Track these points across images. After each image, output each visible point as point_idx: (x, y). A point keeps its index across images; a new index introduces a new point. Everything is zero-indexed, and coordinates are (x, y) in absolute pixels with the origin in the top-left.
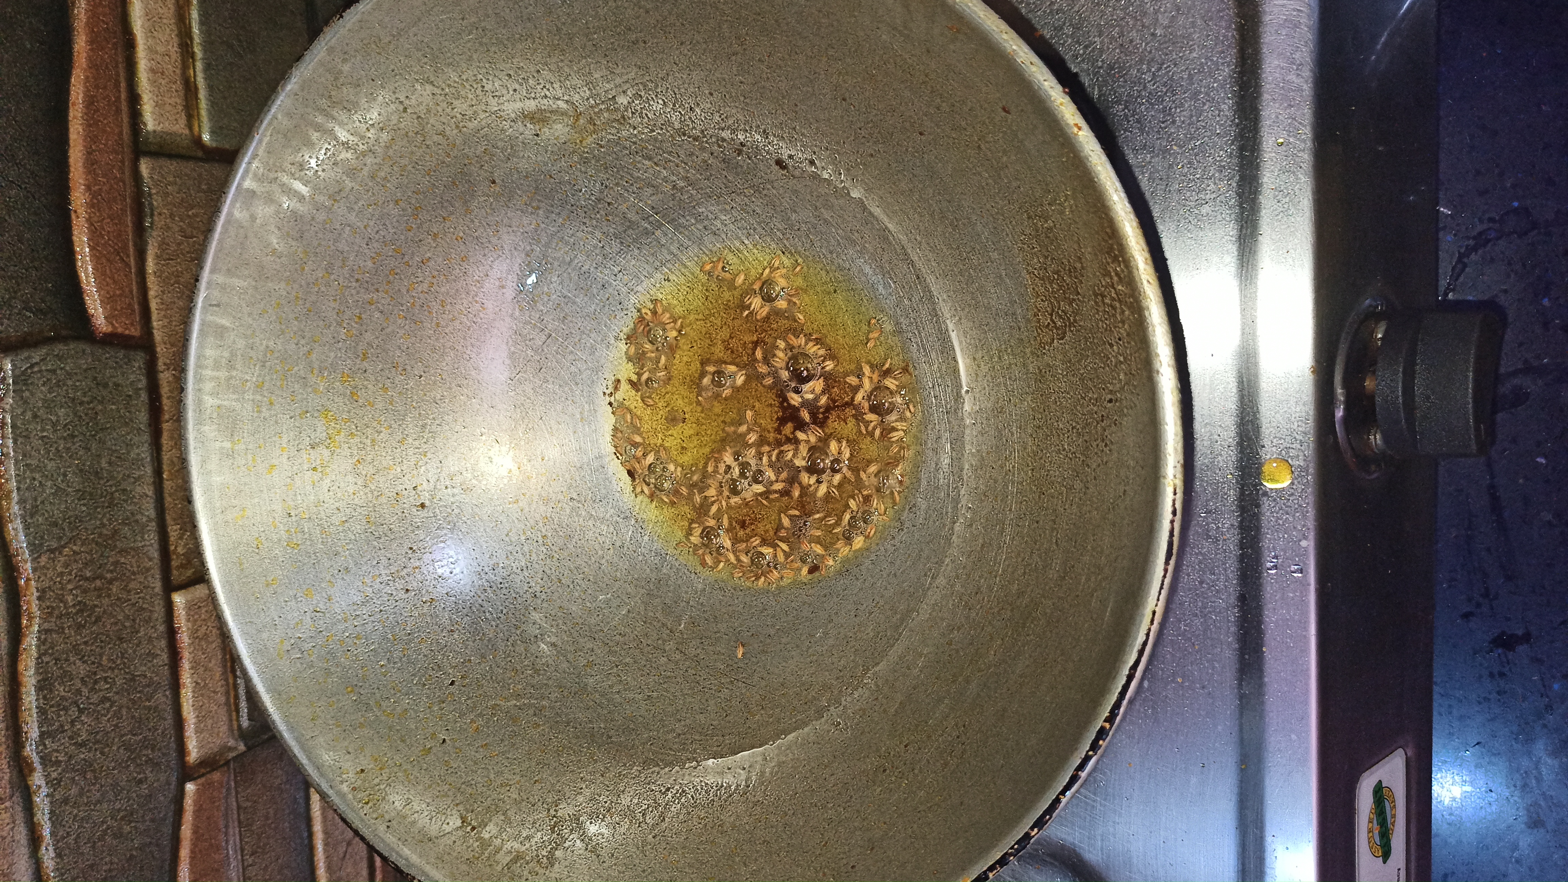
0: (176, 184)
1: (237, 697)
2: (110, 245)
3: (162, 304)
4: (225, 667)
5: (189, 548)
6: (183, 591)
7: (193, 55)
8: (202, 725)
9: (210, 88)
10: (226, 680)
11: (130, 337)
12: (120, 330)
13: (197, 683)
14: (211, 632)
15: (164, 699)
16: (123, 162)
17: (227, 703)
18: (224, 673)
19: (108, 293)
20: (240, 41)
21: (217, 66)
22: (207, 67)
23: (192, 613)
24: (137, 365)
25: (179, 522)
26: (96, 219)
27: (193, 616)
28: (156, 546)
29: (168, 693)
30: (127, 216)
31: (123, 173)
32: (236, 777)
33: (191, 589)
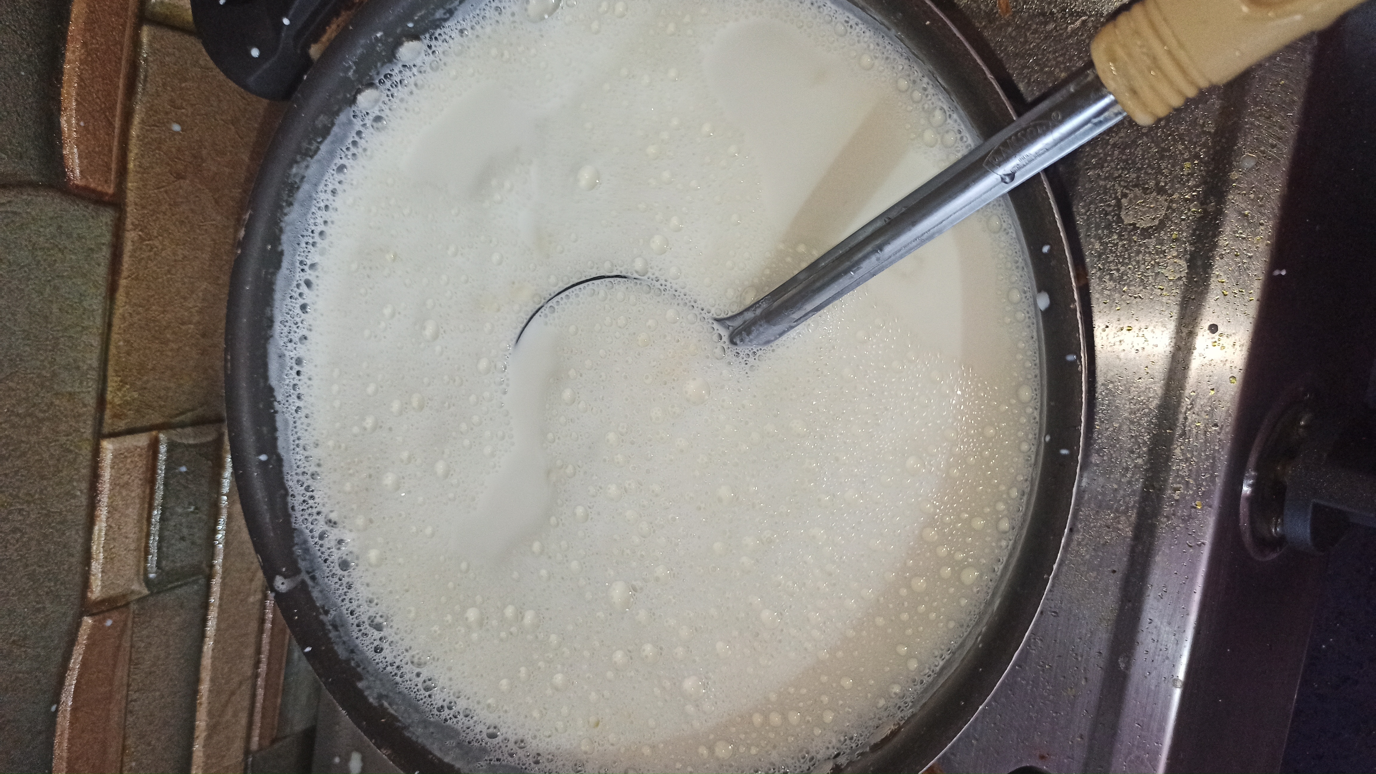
0: (174, 54)
1: (147, 546)
2: (97, 103)
3: (140, 166)
4: (140, 515)
5: (126, 401)
6: (112, 439)
8: (109, 567)
10: (140, 527)
11: (102, 194)
12: (92, 185)
13: (111, 527)
14: (133, 481)
15: (77, 537)
16: (124, 25)
17: (138, 549)
18: (138, 520)
19: (87, 149)
23: (117, 461)
24: (104, 220)
25: (121, 374)
26: (87, 76)
27: (118, 465)
28: (93, 394)
29: (80, 532)
30: (119, 78)
31: (123, 36)
32: (134, 618)
33: (121, 439)
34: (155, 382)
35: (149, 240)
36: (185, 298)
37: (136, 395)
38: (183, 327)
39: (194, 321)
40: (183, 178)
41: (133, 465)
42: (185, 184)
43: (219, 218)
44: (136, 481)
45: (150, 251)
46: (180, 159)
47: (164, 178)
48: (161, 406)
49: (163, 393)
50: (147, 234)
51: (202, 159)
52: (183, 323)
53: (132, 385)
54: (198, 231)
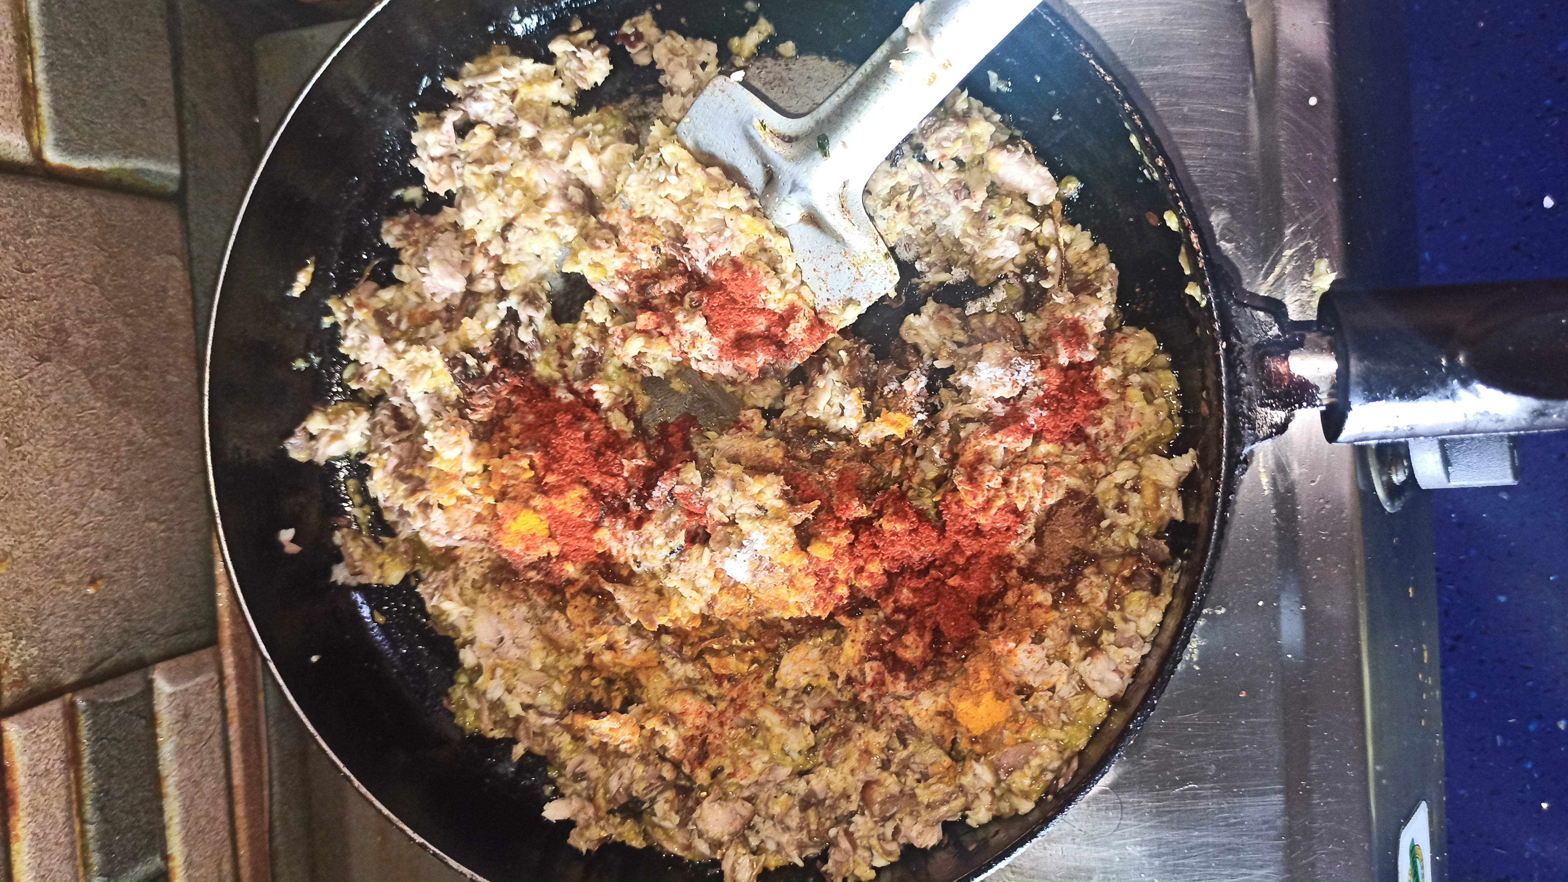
0: (10, 204)
1: (85, 848)
4: (69, 809)
5: (25, 661)
6: (16, 717)
7: (31, 52)
9: (55, 93)
10: (72, 827)
13: (34, 834)
14: (53, 766)
17: (72, 857)
18: (69, 818)
20: (89, 39)
21: (62, 66)
22: (51, 67)
23: (29, 744)
25: (12, 627)
27: (31, 748)
33: (29, 714)
34: (56, 631)
35: (19, 446)
36: (76, 514)
37: (35, 651)
38: (81, 552)
39: (92, 541)
40: (48, 359)
41: (49, 746)
42: (49, 367)
43: (99, 404)
44: (56, 766)
45: (23, 459)
46: (39, 336)
47: (24, 363)
48: (70, 661)
49: (68, 643)
50: (14, 439)
51: (67, 333)
52: (78, 548)
53: (29, 638)
54: (77, 425)
